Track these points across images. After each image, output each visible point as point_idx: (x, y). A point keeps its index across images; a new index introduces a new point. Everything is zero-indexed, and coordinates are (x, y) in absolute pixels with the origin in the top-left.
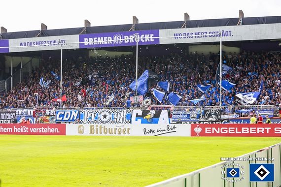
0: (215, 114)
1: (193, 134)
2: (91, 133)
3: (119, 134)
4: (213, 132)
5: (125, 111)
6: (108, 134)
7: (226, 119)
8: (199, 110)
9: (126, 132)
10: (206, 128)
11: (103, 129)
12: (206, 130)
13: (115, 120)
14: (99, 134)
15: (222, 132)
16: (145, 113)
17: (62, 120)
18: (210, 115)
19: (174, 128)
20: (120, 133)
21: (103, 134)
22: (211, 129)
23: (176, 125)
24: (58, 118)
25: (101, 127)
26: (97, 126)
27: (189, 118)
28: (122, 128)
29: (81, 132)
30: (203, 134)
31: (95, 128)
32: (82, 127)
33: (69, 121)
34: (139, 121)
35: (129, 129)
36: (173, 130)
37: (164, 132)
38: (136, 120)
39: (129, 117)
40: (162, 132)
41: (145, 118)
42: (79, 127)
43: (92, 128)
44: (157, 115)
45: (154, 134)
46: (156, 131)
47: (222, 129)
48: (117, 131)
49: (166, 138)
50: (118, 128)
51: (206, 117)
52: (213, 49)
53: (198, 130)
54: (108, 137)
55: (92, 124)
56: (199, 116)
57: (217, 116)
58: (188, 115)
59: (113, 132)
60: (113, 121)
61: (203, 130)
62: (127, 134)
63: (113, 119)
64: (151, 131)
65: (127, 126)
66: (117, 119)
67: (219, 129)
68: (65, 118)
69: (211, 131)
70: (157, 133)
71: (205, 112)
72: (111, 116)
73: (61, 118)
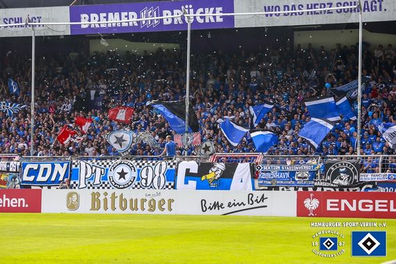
0: (348, 172)
1: (302, 212)
2: (93, 208)
3: (150, 210)
4: (343, 209)
5: (163, 163)
6: (128, 211)
7: (370, 183)
8: (315, 163)
9: (165, 206)
10: (329, 201)
11: (117, 201)
12: (329, 205)
13: (144, 181)
14: (110, 211)
15: (361, 209)
16: (204, 168)
17: (34, 182)
18: (336, 174)
19: (263, 198)
20: (152, 208)
21: (118, 211)
22: (339, 203)
23: (267, 194)
24: (25, 178)
25: (114, 197)
26: (106, 194)
27: (294, 180)
28: (157, 199)
29: (72, 206)
30: (321, 212)
31: (102, 198)
32: (75, 196)
33: (49, 184)
34: (193, 183)
35: (171, 201)
36: (261, 204)
37: (242, 207)
38: (186, 183)
39: (172, 176)
40: (238, 208)
41: (203, 178)
42: (70, 195)
43: (95, 198)
44: (228, 173)
45: (222, 211)
46: (225, 205)
47: (361, 202)
48: (146, 205)
49: (247, 219)
50: (149, 199)
51: (329, 178)
52: (343, 38)
53: (312, 204)
54: (128, 217)
55: (96, 190)
56: (313, 175)
57: (351, 175)
58: (292, 174)
59: (139, 206)
60: (138, 183)
61: (323, 204)
62: (166, 212)
63: (138, 179)
64: (216, 205)
65: (167, 194)
66: (146, 180)
67: (354, 201)
68: (40, 178)
69: (339, 206)
70: (227, 210)
71: (327, 166)
72: (135, 174)
73: (31, 178)
